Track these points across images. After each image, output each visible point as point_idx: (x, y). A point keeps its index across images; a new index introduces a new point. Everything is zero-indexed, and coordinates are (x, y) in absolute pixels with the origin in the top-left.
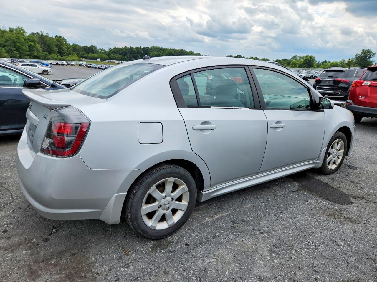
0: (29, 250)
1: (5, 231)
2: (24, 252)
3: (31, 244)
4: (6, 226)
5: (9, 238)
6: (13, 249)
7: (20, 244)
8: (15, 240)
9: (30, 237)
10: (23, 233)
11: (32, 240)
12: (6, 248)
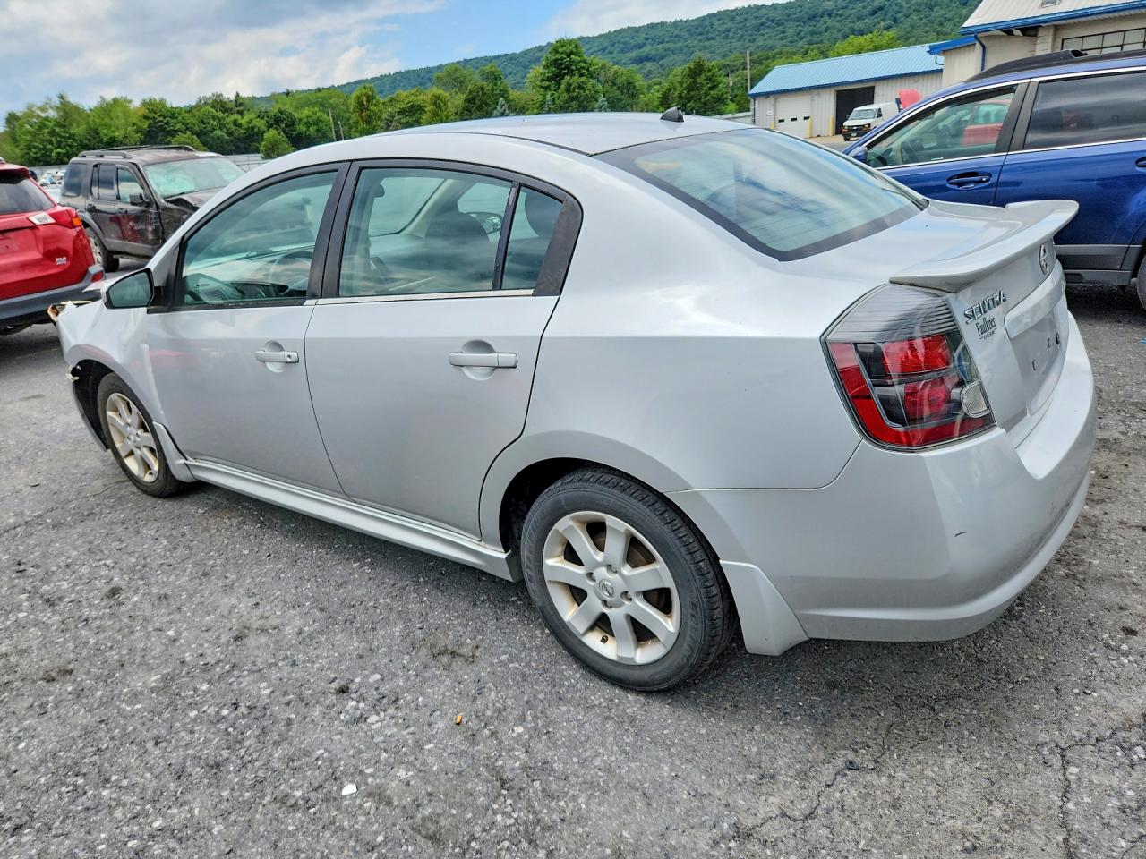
0: (1083, 561)
1: (1130, 632)
2: (1096, 562)
3: (1072, 567)
4: (1125, 647)
5: (1121, 608)
6: (1119, 580)
7: (1099, 581)
8: (1108, 595)
9: (1069, 582)
10: (1083, 601)
11: (1068, 576)
12: (1135, 587)
